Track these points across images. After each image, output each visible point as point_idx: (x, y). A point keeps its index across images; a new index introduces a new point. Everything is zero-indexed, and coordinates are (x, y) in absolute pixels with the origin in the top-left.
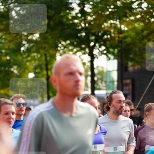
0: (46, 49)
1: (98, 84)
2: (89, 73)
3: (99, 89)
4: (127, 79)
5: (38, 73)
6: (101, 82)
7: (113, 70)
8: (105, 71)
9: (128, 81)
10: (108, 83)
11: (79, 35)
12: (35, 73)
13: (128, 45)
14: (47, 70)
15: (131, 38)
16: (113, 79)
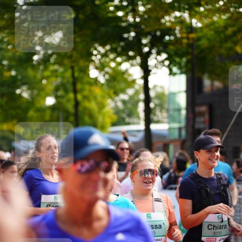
0: (74, 59)
1: (155, 114)
2: (142, 96)
3: (158, 122)
4: (201, 105)
5: (61, 97)
6: (161, 111)
7: (180, 92)
8: (167, 92)
9: (204, 109)
10: (171, 112)
11: (126, 35)
12: (57, 97)
13: (202, 51)
14: (75, 92)
15: (208, 39)
16: (179, 105)
